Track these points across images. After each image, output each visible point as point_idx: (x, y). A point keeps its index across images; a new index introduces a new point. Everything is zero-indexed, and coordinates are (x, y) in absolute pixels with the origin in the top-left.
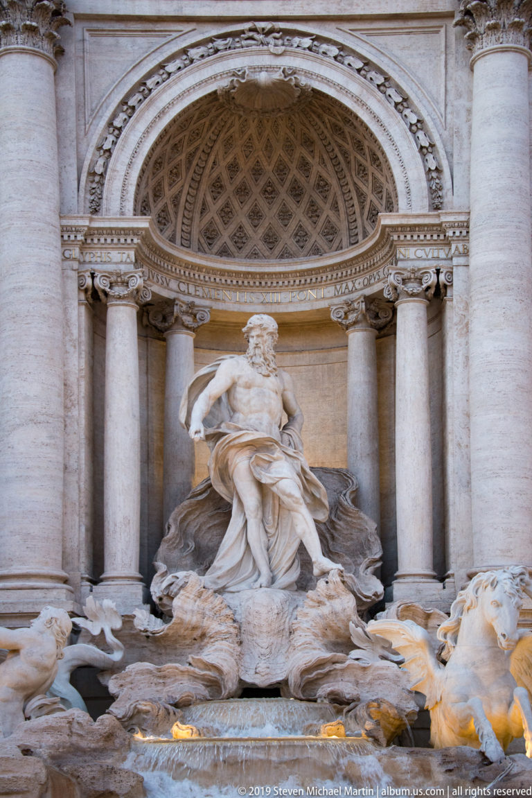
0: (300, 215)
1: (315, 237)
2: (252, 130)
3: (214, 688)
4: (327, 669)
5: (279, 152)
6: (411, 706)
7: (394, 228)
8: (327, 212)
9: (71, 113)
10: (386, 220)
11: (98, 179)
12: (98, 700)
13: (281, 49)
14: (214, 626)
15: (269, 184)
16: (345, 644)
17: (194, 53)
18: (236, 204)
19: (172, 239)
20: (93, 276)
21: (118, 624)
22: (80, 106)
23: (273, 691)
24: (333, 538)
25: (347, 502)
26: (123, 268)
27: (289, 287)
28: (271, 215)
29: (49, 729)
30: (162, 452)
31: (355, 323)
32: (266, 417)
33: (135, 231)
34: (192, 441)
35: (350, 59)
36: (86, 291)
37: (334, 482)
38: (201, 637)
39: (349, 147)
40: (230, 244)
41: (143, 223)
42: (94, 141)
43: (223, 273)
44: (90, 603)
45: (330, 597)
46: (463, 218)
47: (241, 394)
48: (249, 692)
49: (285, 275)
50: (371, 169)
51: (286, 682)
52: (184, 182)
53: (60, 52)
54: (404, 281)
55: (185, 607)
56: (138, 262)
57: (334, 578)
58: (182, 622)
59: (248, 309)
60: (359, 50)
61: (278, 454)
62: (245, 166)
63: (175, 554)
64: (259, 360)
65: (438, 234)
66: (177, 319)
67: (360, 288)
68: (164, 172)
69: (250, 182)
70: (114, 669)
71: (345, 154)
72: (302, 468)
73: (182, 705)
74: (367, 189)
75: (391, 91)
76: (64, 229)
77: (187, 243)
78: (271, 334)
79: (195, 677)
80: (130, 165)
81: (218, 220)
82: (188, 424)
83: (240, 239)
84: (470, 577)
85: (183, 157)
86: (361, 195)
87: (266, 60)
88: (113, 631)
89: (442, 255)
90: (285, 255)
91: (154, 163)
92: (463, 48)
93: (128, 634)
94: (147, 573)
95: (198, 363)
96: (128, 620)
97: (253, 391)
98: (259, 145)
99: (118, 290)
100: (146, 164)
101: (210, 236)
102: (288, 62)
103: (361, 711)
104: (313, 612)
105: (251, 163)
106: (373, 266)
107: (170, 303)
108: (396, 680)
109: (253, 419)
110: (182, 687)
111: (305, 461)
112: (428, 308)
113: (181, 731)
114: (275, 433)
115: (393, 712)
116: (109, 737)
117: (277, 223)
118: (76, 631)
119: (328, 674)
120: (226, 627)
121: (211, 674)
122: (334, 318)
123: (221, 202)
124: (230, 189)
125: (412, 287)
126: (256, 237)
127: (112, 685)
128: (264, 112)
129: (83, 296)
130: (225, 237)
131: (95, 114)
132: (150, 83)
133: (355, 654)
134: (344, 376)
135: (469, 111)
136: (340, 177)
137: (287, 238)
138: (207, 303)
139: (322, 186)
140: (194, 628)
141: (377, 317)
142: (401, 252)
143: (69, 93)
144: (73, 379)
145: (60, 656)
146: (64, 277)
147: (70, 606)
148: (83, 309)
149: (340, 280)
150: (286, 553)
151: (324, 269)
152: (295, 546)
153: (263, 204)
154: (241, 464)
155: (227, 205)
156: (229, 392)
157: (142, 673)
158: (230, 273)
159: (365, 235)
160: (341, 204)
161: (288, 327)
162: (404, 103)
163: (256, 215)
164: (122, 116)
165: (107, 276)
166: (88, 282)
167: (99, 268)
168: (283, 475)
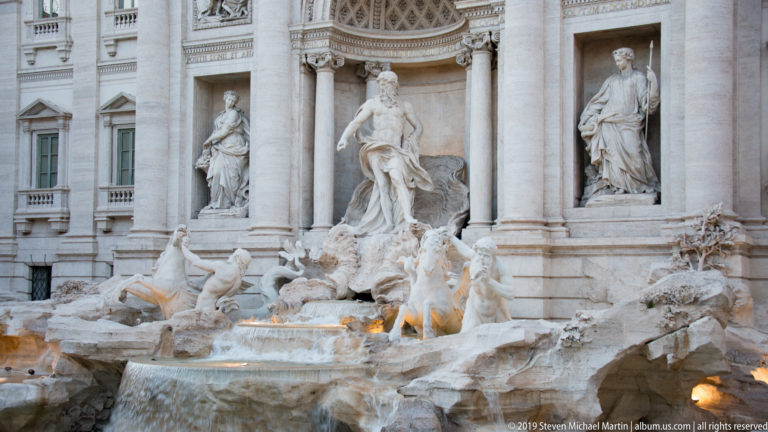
3: (333, 293)
4: (393, 283)
7: (465, 9)
10: (459, 6)
19: (366, 26)
20: (306, 56)
24: (447, 200)
25: (453, 178)
26: (323, 50)
27: (437, 45)
33: (328, 29)
36: (304, 65)
38: (335, 264)
40: (406, 23)
41: (333, 23)
43: (399, 41)
45: (404, 240)
47: (376, 119)
51: (370, 291)
54: (473, 42)
56: (337, 43)
61: (393, 153)
63: (356, 212)
64: (385, 98)
65: (491, 10)
72: (411, 161)
73: (306, 302)
76: (292, 33)
77: (377, 27)
78: (391, 82)
79: (326, 286)
81: (398, 9)
83: (412, 19)
88: (300, 259)
89: (493, 23)
93: (306, 261)
96: (307, 251)
97: (381, 117)
99: (321, 63)
109: (381, 133)
114: (397, 141)
117: (433, 6)
119: (394, 285)
120: (351, 257)
121: (334, 286)
122: (458, 62)
125: (478, 44)
126: (421, 16)
127: (282, 290)
129: (303, 68)
130: (403, 19)
137: (438, 15)
140: (333, 258)
142: (472, 24)
146: (291, 60)
148: (303, 76)
154: (373, 160)
156: (369, 118)
157: (298, 284)
165: (314, 55)
166: (304, 60)
167: (310, 52)
168: (395, 166)
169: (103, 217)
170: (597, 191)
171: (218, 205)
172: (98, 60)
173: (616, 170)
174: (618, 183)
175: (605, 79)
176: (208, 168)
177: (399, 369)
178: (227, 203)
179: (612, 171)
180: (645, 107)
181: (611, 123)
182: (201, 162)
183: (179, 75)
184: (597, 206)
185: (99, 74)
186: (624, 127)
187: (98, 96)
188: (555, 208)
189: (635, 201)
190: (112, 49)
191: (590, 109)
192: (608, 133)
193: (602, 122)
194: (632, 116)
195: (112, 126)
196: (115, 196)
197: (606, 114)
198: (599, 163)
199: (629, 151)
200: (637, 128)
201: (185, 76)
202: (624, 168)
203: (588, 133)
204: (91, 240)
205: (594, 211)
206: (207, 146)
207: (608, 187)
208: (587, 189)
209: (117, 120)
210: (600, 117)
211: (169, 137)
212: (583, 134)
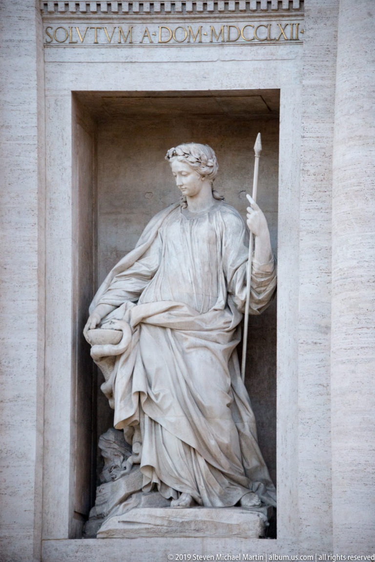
170: (128, 497)
173: (174, 446)
174: (179, 481)
175: (148, 216)
180: (242, 295)
181: (163, 327)
184: (125, 535)
186: (192, 340)
189: (216, 526)
193: (141, 324)
194: (209, 315)
197: (151, 305)
198: (134, 426)
199: (206, 403)
200: (224, 345)
202: (193, 444)
203: (108, 349)
205: (118, 549)
207: (155, 488)
208: (104, 491)
210: (138, 312)
212: (95, 350)
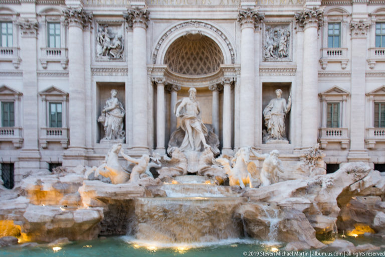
0: (202, 65)
1: (205, 70)
2: (191, 44)
3: (181, 173)
5: (197, 50)
6: (225, 177)
7: (223, 68)
8: (208, 64)
9: (149, 41)
10: (222, 66)
11: (155, 56)
12: (156, 175)
13: (197, 26)
14: (181, 159)
15: (195, 57)
16: (211, 163)
17: (178, 27)
18: (187, 62)
19: (172, 70)
20: (154, 78)
21: (160, 159)
22: (152, 39)
23: (195, 174)
25: (212, 132)
26: (161, 77)
27: (199, 82)
28: (195, 64)
29: (145, 181)
30: (170, 120)
31: (214, 90)
32: (194, 112)
33: (164, 68)
34: (177, 118)
35: (214, 28)
37: (209, 127)
38: (178, 162)
39: (213, 49)
40: (186, 71)
41: (166, 66)
42: (155, 47)
43: (184, 78)
44: (154, 154)
45: (208, 153)
46: (239, 66)
47: (188, 107)
48: (189, 174)
49: (198, 79)
50: (218, 54)
51: (197, 172)
52: (175, 57)
53: (147, 27)
54: (226, 80)
55: (175, 155)
56: (165, 75)
57: (209, 149)
58: (174, 158)
59: (190, 86)
60: (216, 26)
61: (196, 120)
62: (189, 53)
63: (173, 143)
64: (192, 98)
65: (233, 69)
66: (173, 89)
67: (215, 82)
68: (170, 55)
69: (190, 57)
70: (159, 168)
71: (212, 51)
72: (202, 124)
73: (174, 176)
74: (217, 59)
75: (223, 36)
76: (148, 68)
77: (176, 71)
78: (195, 93)
79: (177, 170)
80: (163, 53)
81: (183, 66)
82: (176, 113)
83: (188, 70)
84: (239, 148)
85: (175, 51)
86: (216, 60)
87: (194, 28)
88: (159, 160)
89: (234, 74)
90: (198, 74)
91: (169, 52)
92: (239, 26)
93: (162, 161)
94: (166, 147)
95: (178, 99)
96: (162, 158)
97: (190, 106)
98: (192, 48)
99: (160, 82)
100: (166, 52)
101: (181, 69)
102: (199, 29)
103: (214, 178)
104: (204, 156)
105: (191, 52)
106: (218, 77)
107: (172, 85)
108: (222, 171)
109: (191, 112)
110: (174, 173)
111: (202, 122)
112: (231, 87)
113: (175, 182)
114: (196, 116)
115: (221, 178)
116: (158, 183)
117: (197, 67)
118: (151, 160)
119: (207, 170)
120: (184, 160)
121: (181, 170)
122: (209, 89)
123: (184, 61)
124: (186, 58)
125: (227, 82)
126: (192, 70)
127: (159, 172)
128: (194, 40)
129: (152, 83)
130: (184, 70)
131: (155, 41)
132: (167, 34)
133: (213, 166)
134: (212, 103)
135: (241, 41)
136: (211, 56)
137: (199, 70)
138: (180, 85)
139: (207, 58)
140: (177, 160)
141: (219, 89)
142: (225, 74)
143: (149, 36)
144: (149, 102)
145: (147, 165)
146: (147, 79)
147: (149, 154)
148: (152, 86)
149: (211, 80)
150: (198, 143)
151: (207, 77)
152: (200, 141)
153: (193, 62)
154: (188, 123)
155: (185, 62)
156: (185, 106)
157: (165, 169)
158: (185, 78)
159: (217, 69)
160: (211, 62)
161: (199, 91)
162: (226, 39)
163: (192, 65)
164: (161, 41)
165: (157, 78)
166: (153, 80)
167: (156, 77)
168: (197, 125)
169: (45, 141)
170: (269, 138)
171: (110, 137)
172: (37, 70)
173: (276, 132)
174: (276, 136)
176: (104, 122)
177: (258, 198)
178: (114, 137)
179: (275, 132)
180: (286, 111)
181: (276, 115)
182: (101, 119)
183: (90, 80)
184: (270, 143)
185: (38, 76)
187: (37, 86)
188: (257, 144)
190: (45, 66)
191: (267, 110)
192: (274, 118)
194: (281, 113)
195: (46, 101)
196: (49, 132)
197: (273, 111)
198: (271, 129)
199: (281, 125)
201: (92, 81)
202: (279, 131)
203: (268, 118)
204: (38, 152)
205: (269, 145)
206: (103, 112)
207: (272, 137)
209: (49, 98)
211: (86, 107)
212: (266, 118)
